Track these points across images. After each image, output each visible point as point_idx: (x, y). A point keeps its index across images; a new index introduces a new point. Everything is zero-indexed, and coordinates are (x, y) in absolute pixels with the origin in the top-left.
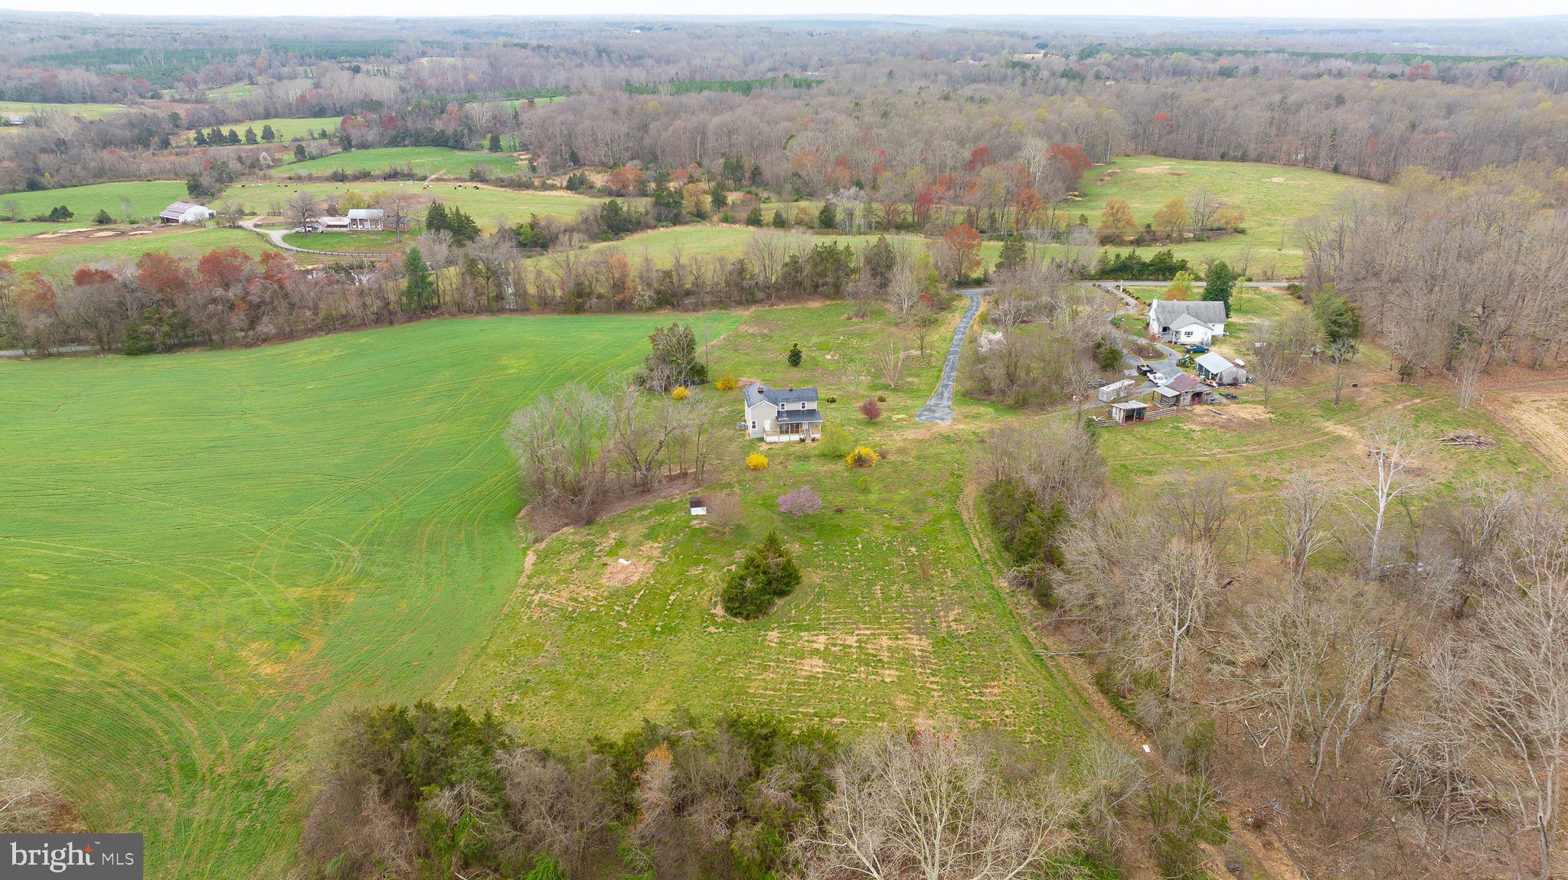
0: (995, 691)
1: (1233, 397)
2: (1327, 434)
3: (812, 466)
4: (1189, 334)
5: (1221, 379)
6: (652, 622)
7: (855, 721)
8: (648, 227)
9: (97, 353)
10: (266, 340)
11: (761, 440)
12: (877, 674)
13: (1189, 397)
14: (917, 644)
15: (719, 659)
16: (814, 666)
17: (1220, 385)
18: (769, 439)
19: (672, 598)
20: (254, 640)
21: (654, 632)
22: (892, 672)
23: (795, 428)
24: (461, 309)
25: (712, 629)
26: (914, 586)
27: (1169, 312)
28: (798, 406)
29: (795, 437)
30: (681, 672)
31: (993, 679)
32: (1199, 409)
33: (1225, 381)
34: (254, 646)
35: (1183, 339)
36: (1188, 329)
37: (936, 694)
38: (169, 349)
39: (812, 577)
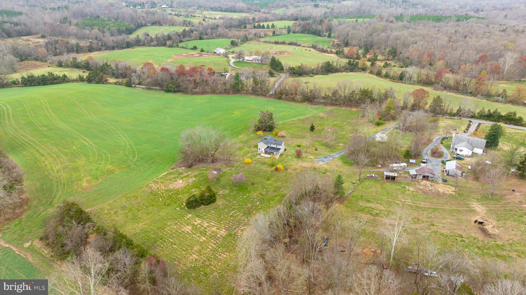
0: (225, 256)
1: (445, 181)
2: (469, 207)
3: (264, 167)
4: (461, 151)
5: (448, 172)
6: (167, 201)
7: (178, 248)
8: (342, 72)
9: (160, 90)
10: (197, 93)
11: (260, 154)
12: (200, 237)
13: (421, 177)
14: (223, 232)
15: (169, 218)
16: (188, 229)
17: (448, 175)
18: (261, 155)
19: (179, 196)
20: (89, 176)
21: (165, 204)
22: (204, 239)
23: (269, 153)
24: (247, 93)
25: (178, 209)
26: (245, 214)
27: (459, 140)
28: (275, 146)
29: (269, 156)
30: (157, 218)
31: (228, 252)
32: (424, 182)
33: (450, 173)
34: (88, 177)
35: (458, 152)
36: (461, 148)
37: (208, 250)
38: (175, 92)
39: (219, 202)
